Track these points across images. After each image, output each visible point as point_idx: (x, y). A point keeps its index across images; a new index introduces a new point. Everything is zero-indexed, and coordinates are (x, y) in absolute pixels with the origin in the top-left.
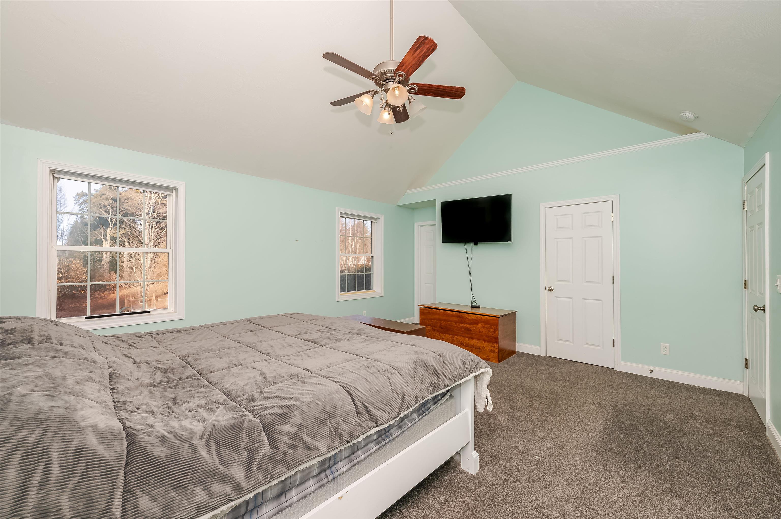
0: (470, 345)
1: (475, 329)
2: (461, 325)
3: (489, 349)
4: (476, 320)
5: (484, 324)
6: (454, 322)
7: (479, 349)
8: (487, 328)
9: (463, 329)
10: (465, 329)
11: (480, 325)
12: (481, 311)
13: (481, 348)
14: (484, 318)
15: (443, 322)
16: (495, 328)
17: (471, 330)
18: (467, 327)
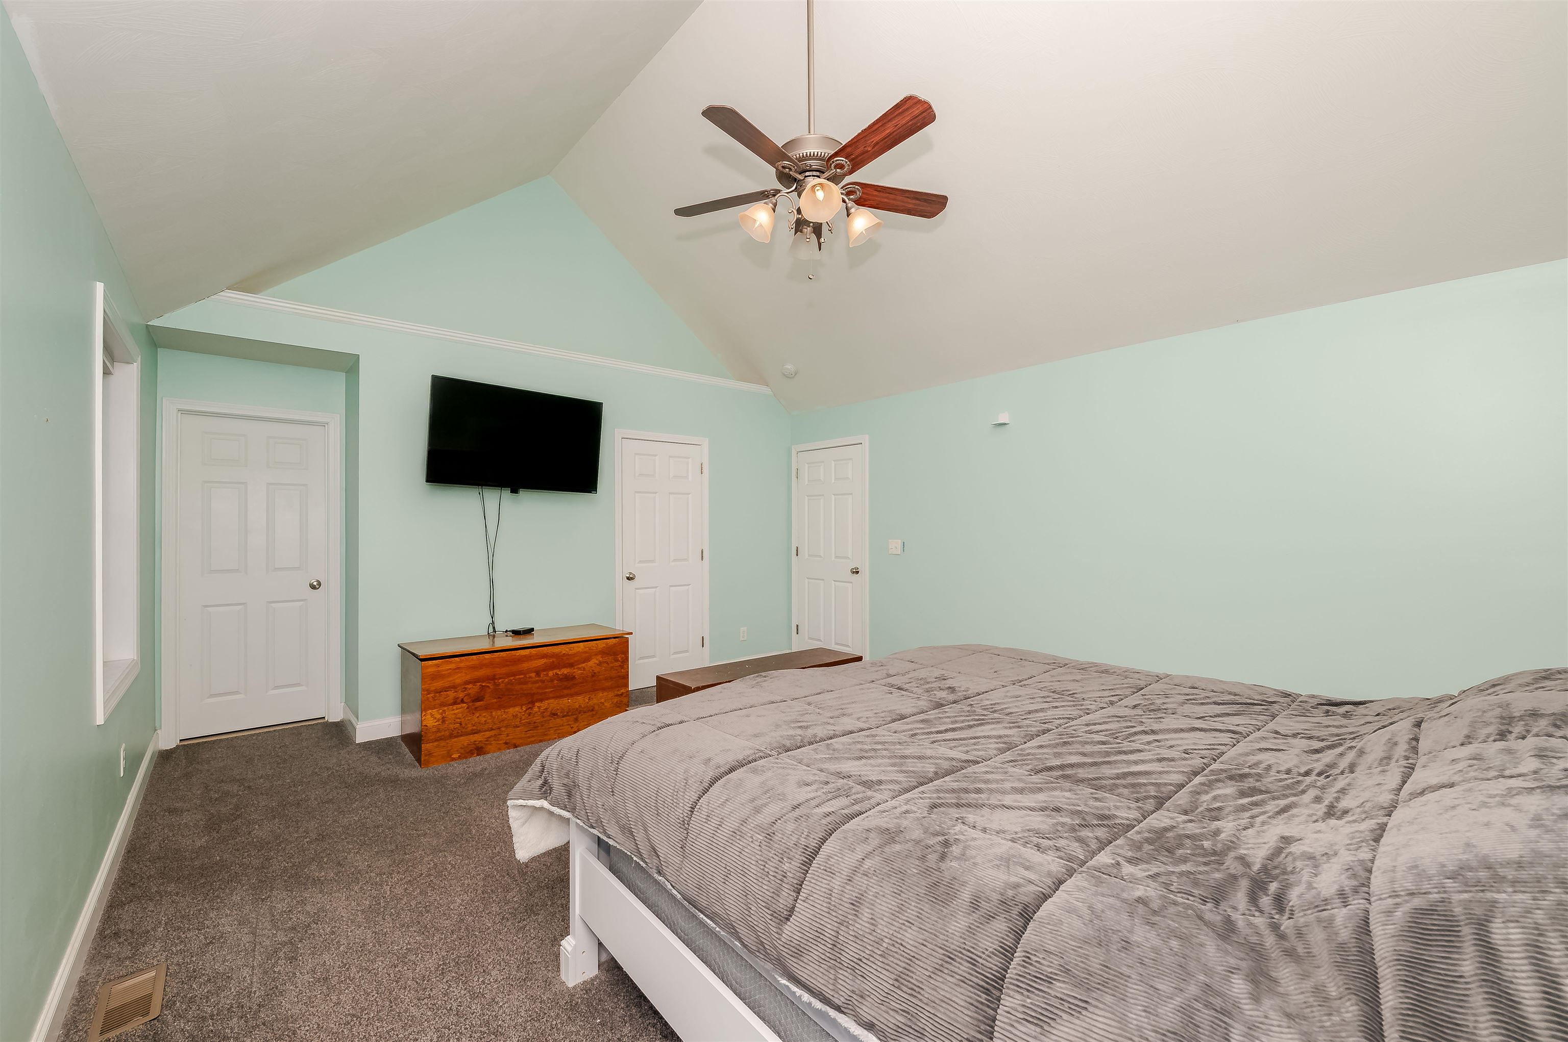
0: (573, 709)
1: (582, 674)
2: (551, 673)
3: (612, 703)
4: (586, 652)
5: (602, 657)
6: (534, 672)
7: (593, 710)
8: (607, 663)
9: (556, 682)
10: (560, 680)
11: (593, 663)
12: (536, 639)
13: (596, 708)
14: (601, 644)
15: (502, 682)
16: (622, 658)
17: (574, 678)
18: (566, 674)
